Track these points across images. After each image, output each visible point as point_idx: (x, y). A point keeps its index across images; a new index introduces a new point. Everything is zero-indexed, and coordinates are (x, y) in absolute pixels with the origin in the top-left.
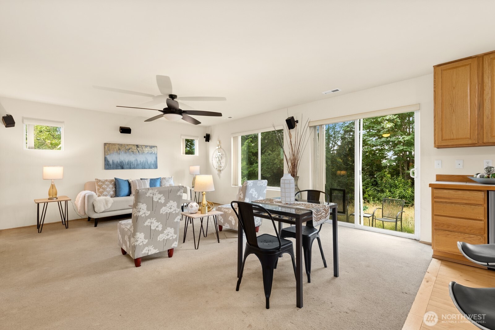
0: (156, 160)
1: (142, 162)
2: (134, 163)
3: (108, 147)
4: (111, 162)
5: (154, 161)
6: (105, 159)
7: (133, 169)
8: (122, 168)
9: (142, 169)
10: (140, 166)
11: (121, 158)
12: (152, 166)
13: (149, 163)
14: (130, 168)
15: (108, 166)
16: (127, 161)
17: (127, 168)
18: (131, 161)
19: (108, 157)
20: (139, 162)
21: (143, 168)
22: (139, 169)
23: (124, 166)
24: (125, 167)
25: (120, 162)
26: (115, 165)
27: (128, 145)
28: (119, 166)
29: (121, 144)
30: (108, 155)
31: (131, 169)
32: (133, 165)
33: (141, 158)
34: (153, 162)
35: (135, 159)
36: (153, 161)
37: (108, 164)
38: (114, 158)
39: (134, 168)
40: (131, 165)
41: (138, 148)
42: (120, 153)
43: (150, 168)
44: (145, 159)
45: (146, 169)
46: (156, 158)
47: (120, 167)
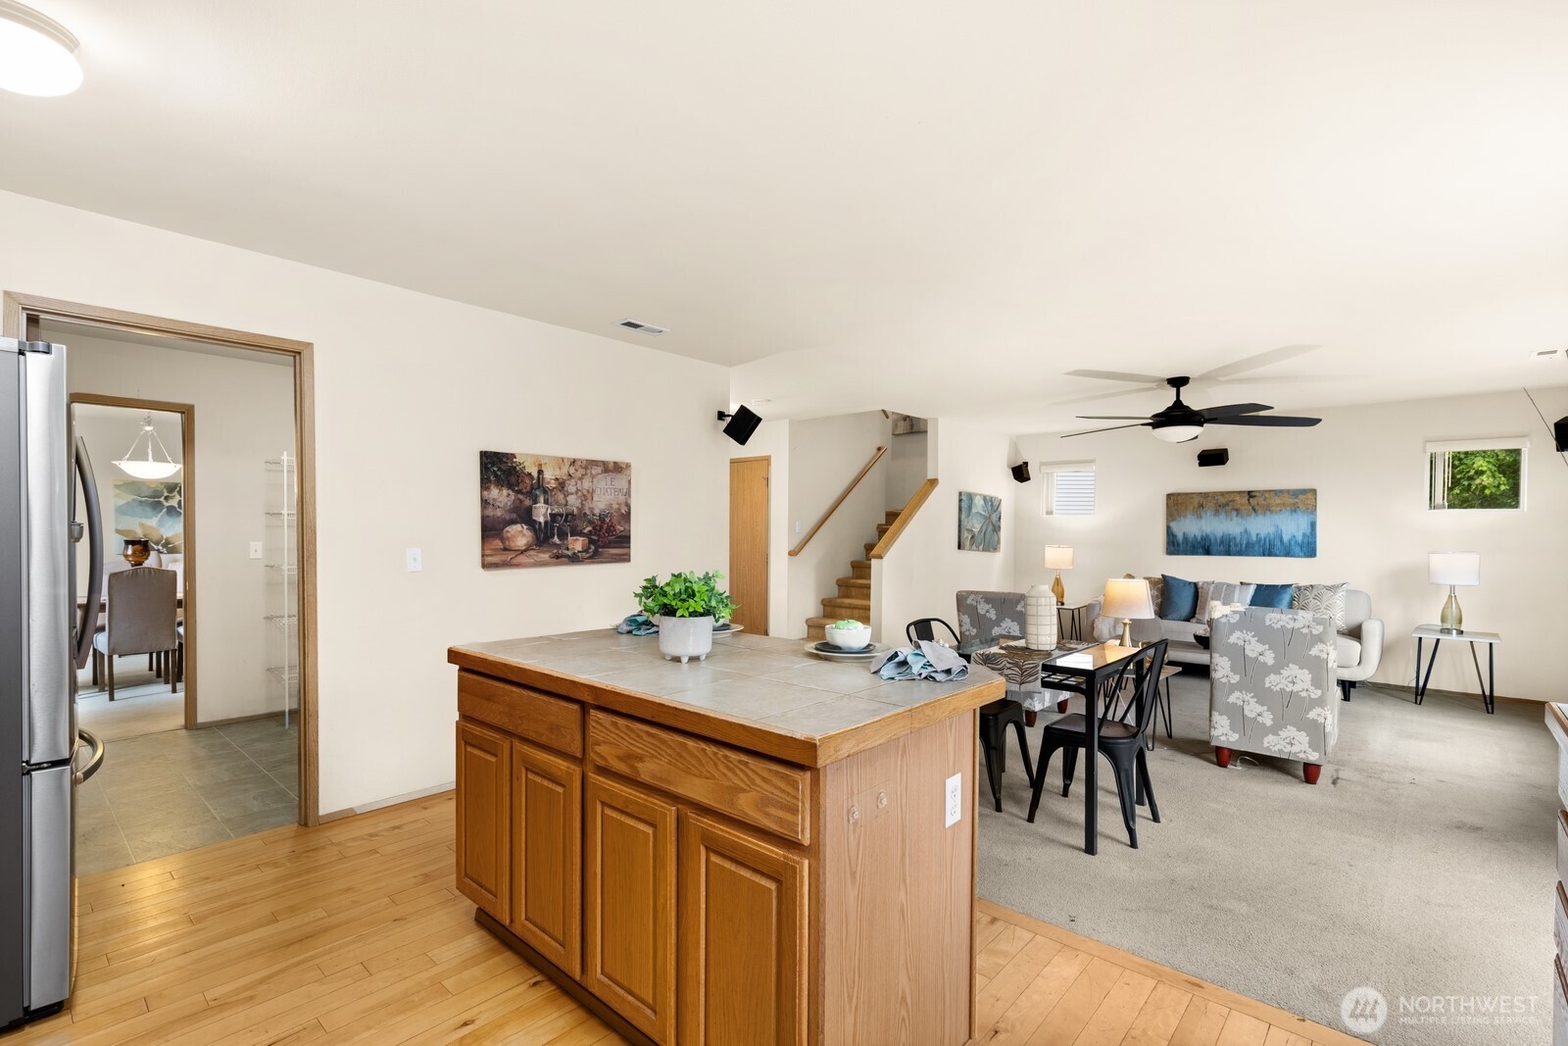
0: (1310, 531)
1: (1262, 536)
2: (1238, 540)
3: (1177, 504)
4: (1180, 537)
5: (1304, 535)
6: (1168, 528)
7: (1235, 555)
8: (1208, 552)
9: (1264, 555)
10: (1256, 548)
11: (1204, 528)
12: (1297, 550)
13: (1286, 539)
14: (1228, 553)
15: (1175, 546)
16: (1219, 535)
17: (1219, 553)
18: (1229, 535)
19: (1173, 525)
20: (1254, 538)
21: (1266, 553)
22: (1254, 555)
23: (1211, 548)
24: (1213, 548)
25: (1202, 536)
26: (1189, 544)
27: (1222, 494)
28: (1198, 548)
29: (1205, 493)
30: (1173, 520)
31: (1229, 555)
32: (1236, 545)
33: (1260, 526)
34: (1300, 538)
35: (1243, 530)
36: (1301, 533)
37: (1173, 543)
38: (1191, 527)
39: (1240, 553)
40: (1230, 546)
41: (1251, 500)
42: (1203, 514)
43: (1288, 553)
44: (1271, 530)
45: (1276, 555)
46: (1313, 525)
47: (1200, 550)
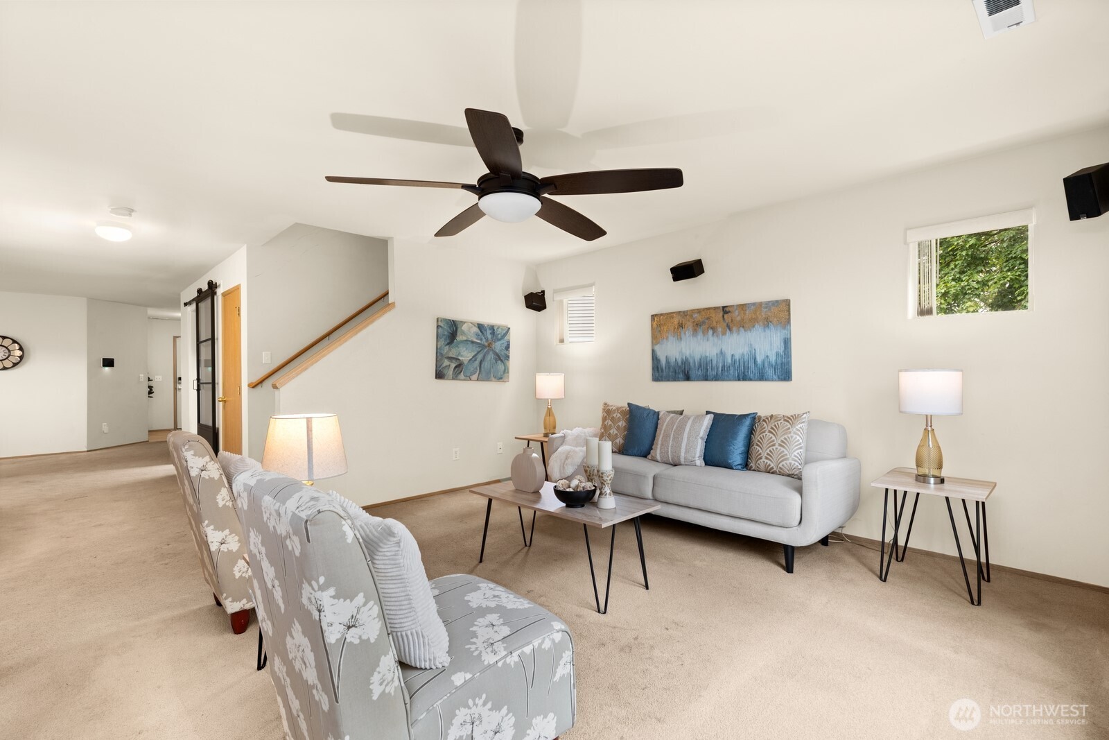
0: (783, 349)
1: (737, 357)
2: (714, 363)
3: (663, 324)
4: (663, 362)
5: (777, 354)
6: (653, 351)
7: (712, 380)
8: (688, 378)
9: (739, 380)
10: (732, 372)
11: (684, 351)
12: (770, 372)
13: (759, 360)
14: (706, 378)
15: (663, 372)
16: (697, 358)
17: (698, 379)
18: (707, 357)
19: (657, 348)
20: (729, 361)
21: (741, 377)
22: (730, 380)
23: (691, 372)
24: (693, 374)
25: (682, 359)
26: (671, 369)
27: (699, 311)
28: (679, 373)
29: (684, 312)
30: (658, 343)
31: (706, 380)
32: (712, 369)
33: (734, 345)
34: (773, 359)
35: (718, 351)
36: (774, 353)
37: (658, 368)
38: (674, 350)
39: (716, 378)
40: (707, 370)
41: (726, 316)
42: (683, 335)
43: (762, 377)
44: (745, 350)
45: (751, 380)
46: (787, 343)
47: (681, 376)
